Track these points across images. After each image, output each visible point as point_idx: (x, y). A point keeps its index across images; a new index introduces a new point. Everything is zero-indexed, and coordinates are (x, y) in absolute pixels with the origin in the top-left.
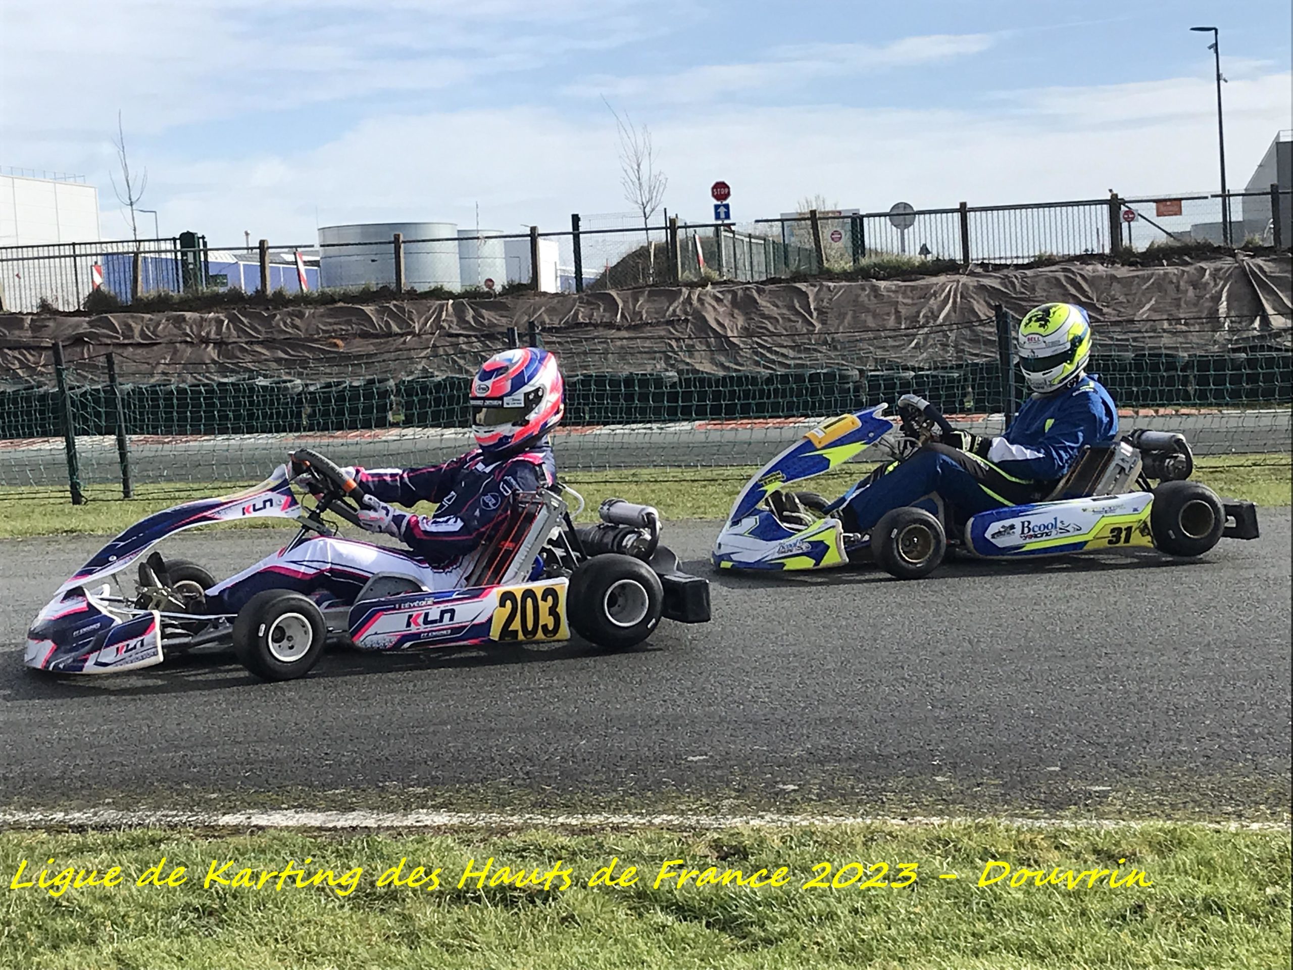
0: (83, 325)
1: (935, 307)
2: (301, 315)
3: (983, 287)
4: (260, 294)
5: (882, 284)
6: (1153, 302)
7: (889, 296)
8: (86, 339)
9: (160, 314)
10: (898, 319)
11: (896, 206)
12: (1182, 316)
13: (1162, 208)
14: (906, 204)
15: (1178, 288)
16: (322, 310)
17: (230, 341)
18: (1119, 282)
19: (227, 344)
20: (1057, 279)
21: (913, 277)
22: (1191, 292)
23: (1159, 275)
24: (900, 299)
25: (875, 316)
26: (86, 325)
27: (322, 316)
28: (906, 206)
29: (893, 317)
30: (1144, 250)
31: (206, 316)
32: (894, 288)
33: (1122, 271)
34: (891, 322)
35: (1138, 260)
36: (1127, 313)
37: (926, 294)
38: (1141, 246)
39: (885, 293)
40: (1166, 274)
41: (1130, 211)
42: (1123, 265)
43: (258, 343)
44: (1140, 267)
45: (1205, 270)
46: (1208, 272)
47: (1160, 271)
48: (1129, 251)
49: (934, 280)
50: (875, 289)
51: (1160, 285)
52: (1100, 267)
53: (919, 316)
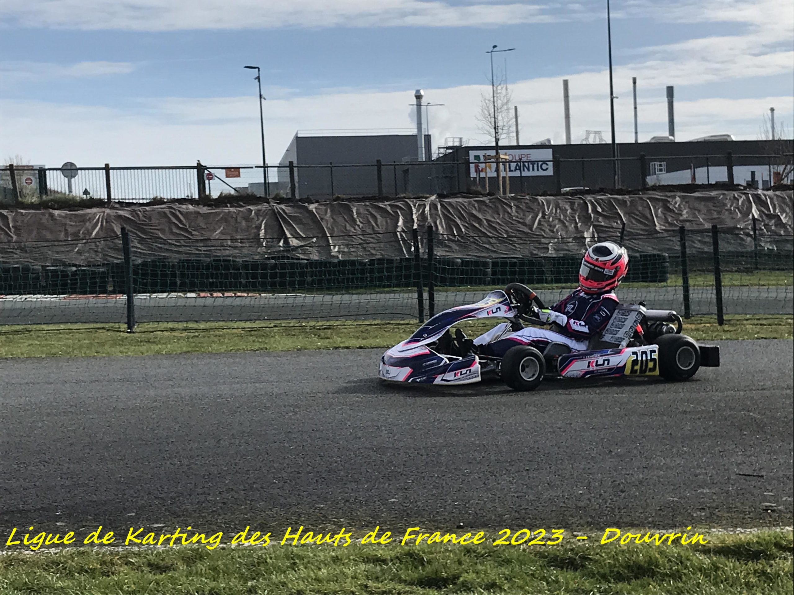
1: (90, 228)
3: (120, 217)
5: (56, 212)
6: (222, 228)
7: (61, 221)
10: (67, 234)
11: (66, 164)
12: (238, 237)
13: (229, 173)
14: (72, 163)
15: (236, 220)
18: (202, 216)
20: (164, 213)
21: (76, 208)
22: (244, 223)
23: (225, 212)
24: (68, 222)
25: (51, 232)
28: (72, 164)
29: (63, 233)
30: (217, 197)
32: (63, 214)
33: (204, 210)
34: (62, 236)
35: (213, 203)
36: (207, 235)
37: (84, 219)
38: (215, 195)
39: (58, 218)
40: (229, 212)
41: (210, 174)
42: (204, 206)
44: (214, 207)
45: (252, 211)
46: (253, 212)
47: (226, 210)
48: (208, 197)
49: (89, 211)
50: (52, 215)
51: (226, 219)
52: (190, 207)
53: (79, 233)
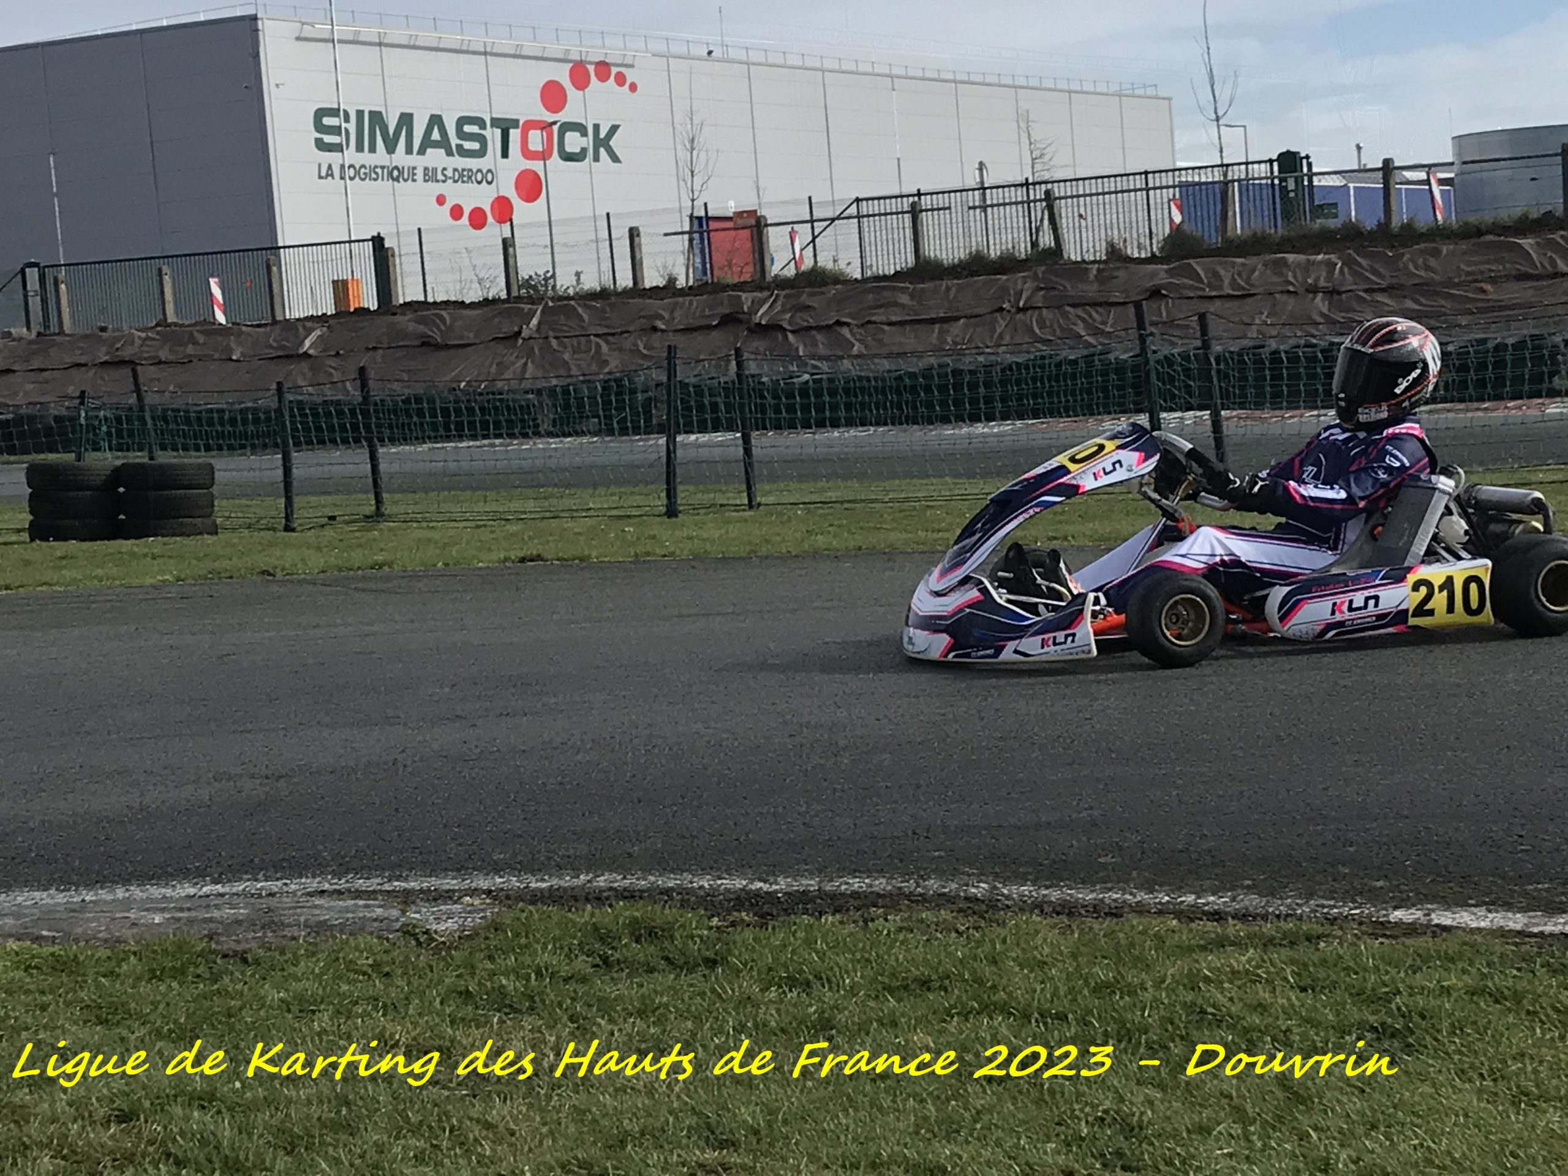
0: (1160, 274)
2: (1436, 253)
4: (1384, 227)
8: (1164, 292)
9: (1255, 259)
16: (1463, 246)
17: (1344, 289)
19: (1339, 293)
26: (1163, 275)
27: (1465, 253)
31: (1312, 257)
43: (1382, 290)
